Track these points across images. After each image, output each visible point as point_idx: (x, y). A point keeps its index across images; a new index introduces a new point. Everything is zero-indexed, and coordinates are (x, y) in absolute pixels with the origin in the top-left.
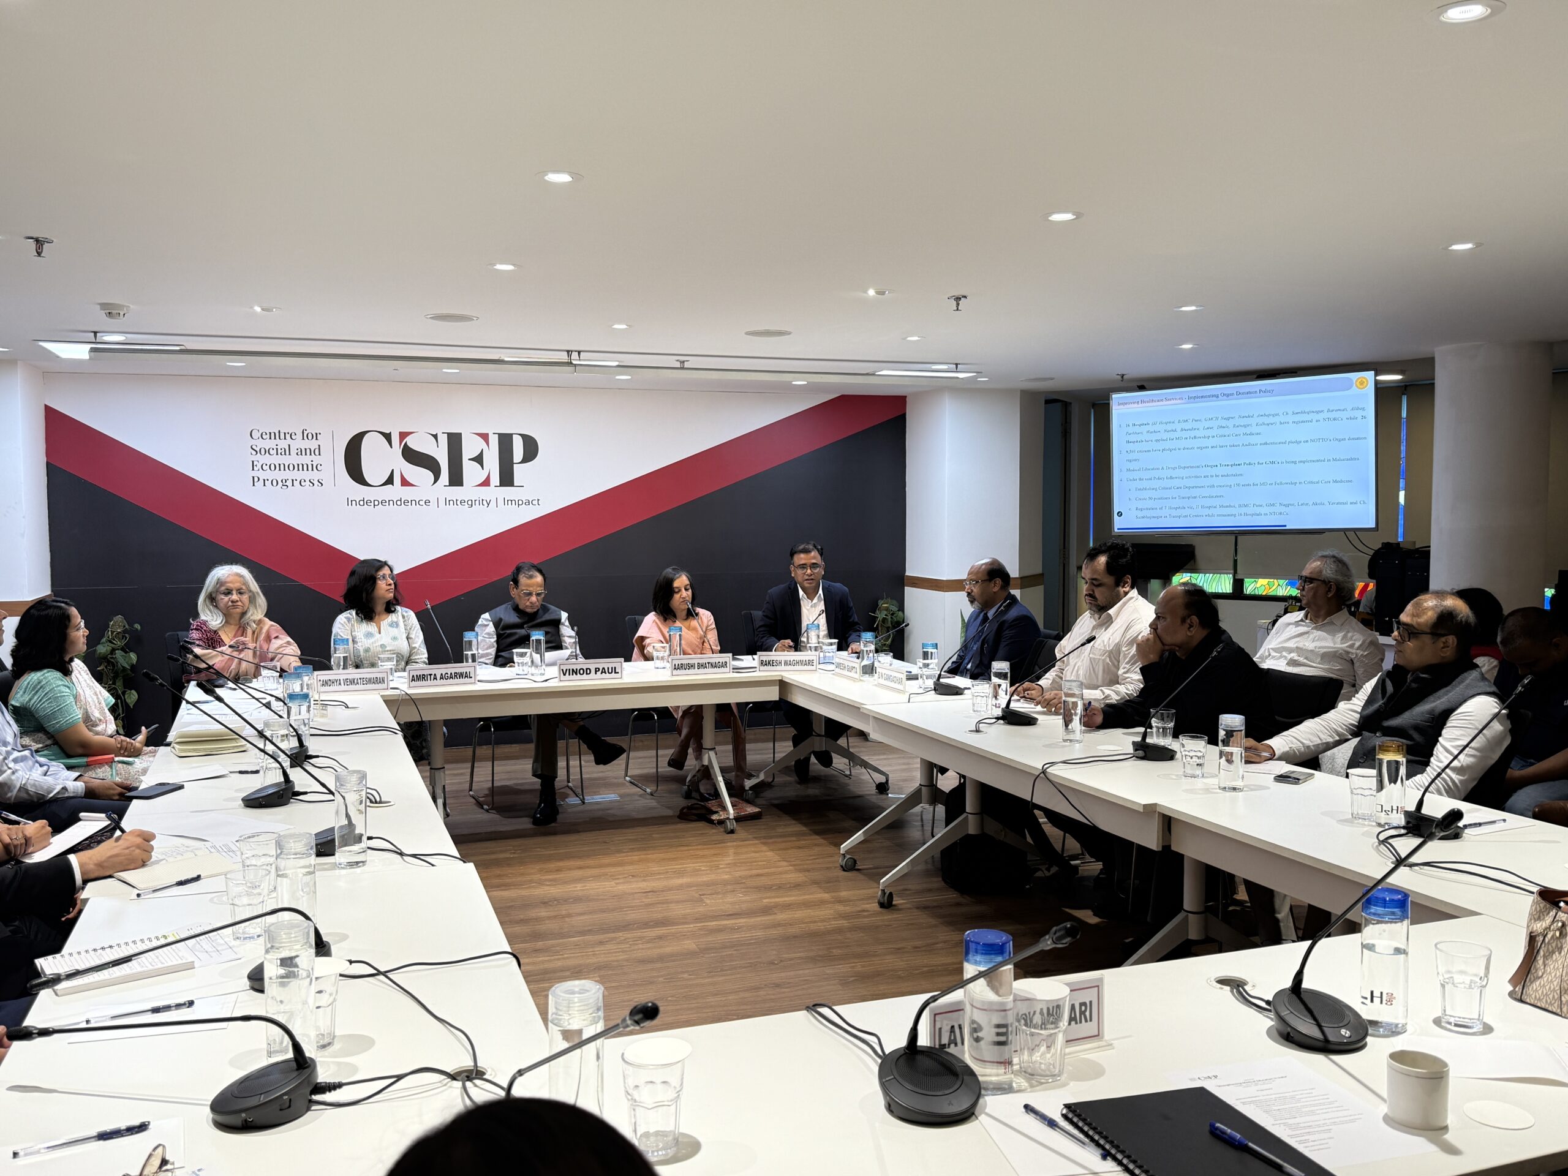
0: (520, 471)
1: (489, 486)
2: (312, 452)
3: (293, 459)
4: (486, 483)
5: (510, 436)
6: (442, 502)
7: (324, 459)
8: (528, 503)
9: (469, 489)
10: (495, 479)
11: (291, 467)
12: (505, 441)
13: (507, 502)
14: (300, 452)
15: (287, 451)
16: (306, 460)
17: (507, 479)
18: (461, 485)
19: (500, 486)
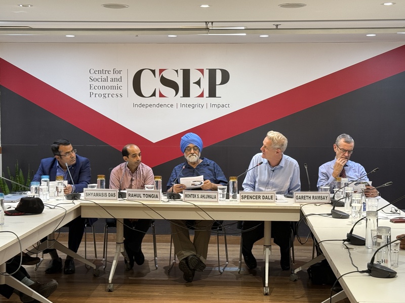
0: (219, 89)
1: (203, 97)
2: (118, 80)
3: (109, 84)
4: (202, 95)
5: (215, 70)
6: (179, 106)
7: (123, 84)
8: (223, 106)
9: (193, 99)
10: (206, 94)
11: (108, 88)
12: (212, 73)
13: (212, 105)
14: (112, 80)
15: (106, 80)
16: (115, 84)
17: (212, 94)
18: (189, 97)
19: (209, 97)
